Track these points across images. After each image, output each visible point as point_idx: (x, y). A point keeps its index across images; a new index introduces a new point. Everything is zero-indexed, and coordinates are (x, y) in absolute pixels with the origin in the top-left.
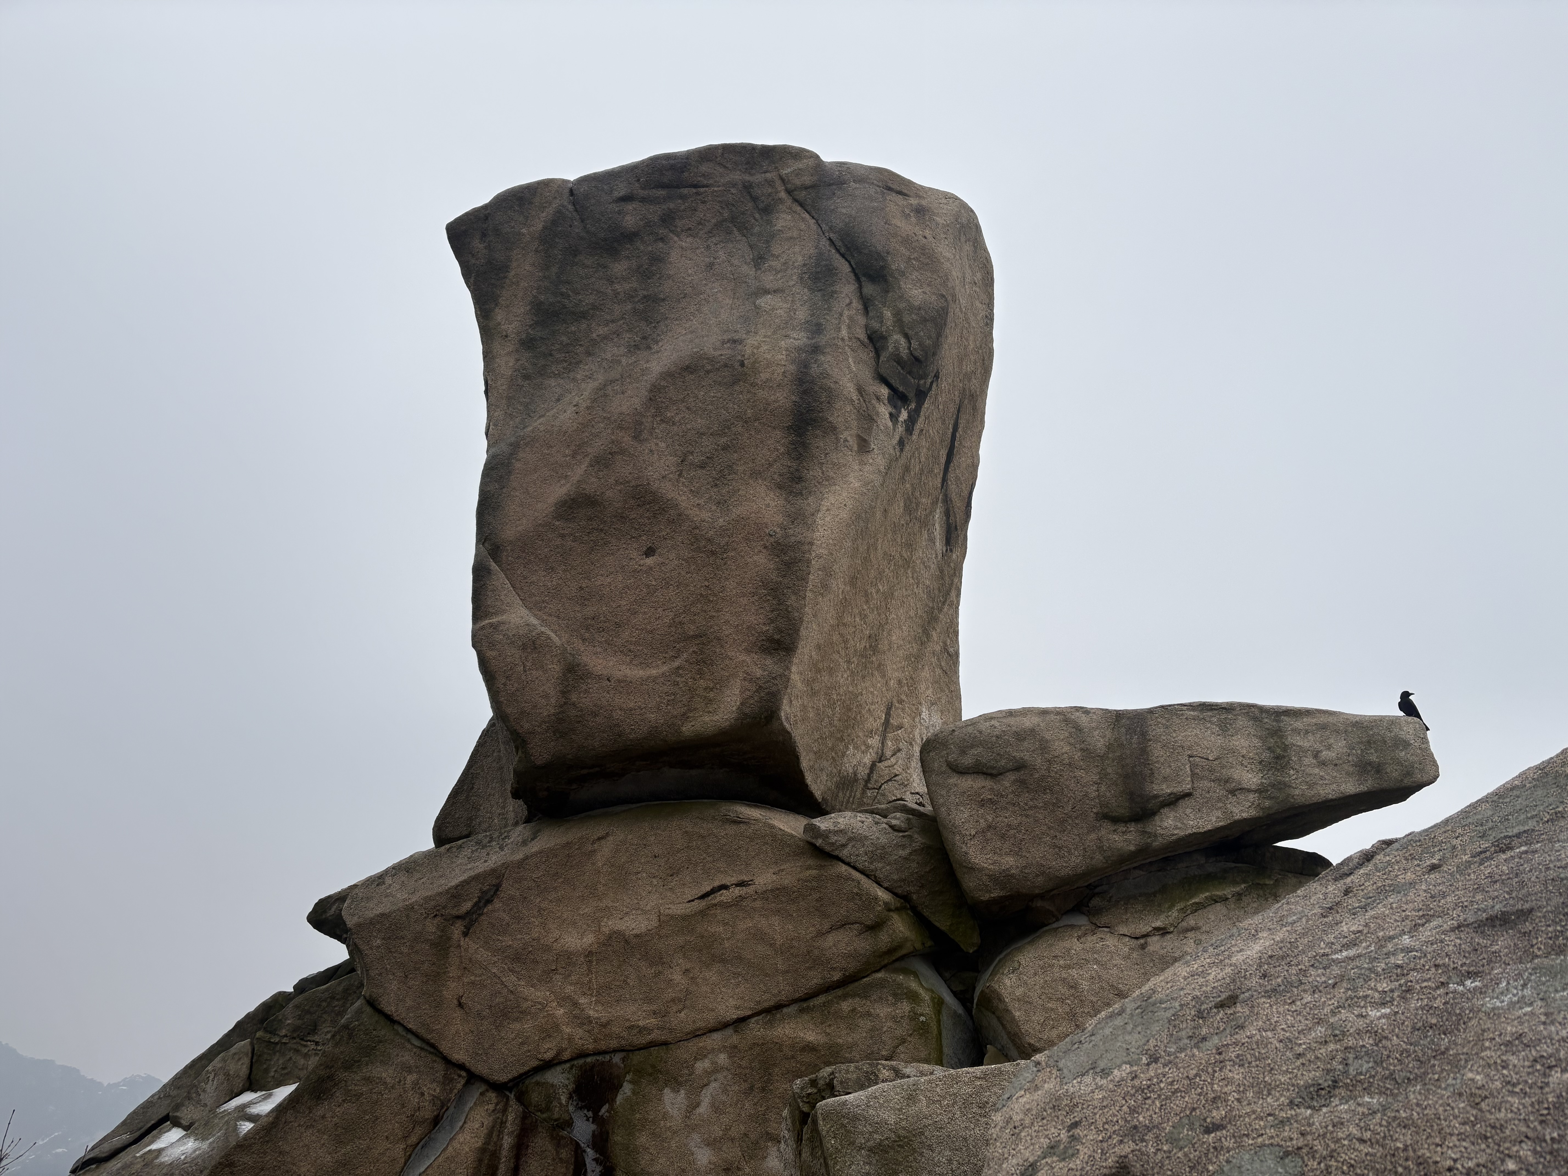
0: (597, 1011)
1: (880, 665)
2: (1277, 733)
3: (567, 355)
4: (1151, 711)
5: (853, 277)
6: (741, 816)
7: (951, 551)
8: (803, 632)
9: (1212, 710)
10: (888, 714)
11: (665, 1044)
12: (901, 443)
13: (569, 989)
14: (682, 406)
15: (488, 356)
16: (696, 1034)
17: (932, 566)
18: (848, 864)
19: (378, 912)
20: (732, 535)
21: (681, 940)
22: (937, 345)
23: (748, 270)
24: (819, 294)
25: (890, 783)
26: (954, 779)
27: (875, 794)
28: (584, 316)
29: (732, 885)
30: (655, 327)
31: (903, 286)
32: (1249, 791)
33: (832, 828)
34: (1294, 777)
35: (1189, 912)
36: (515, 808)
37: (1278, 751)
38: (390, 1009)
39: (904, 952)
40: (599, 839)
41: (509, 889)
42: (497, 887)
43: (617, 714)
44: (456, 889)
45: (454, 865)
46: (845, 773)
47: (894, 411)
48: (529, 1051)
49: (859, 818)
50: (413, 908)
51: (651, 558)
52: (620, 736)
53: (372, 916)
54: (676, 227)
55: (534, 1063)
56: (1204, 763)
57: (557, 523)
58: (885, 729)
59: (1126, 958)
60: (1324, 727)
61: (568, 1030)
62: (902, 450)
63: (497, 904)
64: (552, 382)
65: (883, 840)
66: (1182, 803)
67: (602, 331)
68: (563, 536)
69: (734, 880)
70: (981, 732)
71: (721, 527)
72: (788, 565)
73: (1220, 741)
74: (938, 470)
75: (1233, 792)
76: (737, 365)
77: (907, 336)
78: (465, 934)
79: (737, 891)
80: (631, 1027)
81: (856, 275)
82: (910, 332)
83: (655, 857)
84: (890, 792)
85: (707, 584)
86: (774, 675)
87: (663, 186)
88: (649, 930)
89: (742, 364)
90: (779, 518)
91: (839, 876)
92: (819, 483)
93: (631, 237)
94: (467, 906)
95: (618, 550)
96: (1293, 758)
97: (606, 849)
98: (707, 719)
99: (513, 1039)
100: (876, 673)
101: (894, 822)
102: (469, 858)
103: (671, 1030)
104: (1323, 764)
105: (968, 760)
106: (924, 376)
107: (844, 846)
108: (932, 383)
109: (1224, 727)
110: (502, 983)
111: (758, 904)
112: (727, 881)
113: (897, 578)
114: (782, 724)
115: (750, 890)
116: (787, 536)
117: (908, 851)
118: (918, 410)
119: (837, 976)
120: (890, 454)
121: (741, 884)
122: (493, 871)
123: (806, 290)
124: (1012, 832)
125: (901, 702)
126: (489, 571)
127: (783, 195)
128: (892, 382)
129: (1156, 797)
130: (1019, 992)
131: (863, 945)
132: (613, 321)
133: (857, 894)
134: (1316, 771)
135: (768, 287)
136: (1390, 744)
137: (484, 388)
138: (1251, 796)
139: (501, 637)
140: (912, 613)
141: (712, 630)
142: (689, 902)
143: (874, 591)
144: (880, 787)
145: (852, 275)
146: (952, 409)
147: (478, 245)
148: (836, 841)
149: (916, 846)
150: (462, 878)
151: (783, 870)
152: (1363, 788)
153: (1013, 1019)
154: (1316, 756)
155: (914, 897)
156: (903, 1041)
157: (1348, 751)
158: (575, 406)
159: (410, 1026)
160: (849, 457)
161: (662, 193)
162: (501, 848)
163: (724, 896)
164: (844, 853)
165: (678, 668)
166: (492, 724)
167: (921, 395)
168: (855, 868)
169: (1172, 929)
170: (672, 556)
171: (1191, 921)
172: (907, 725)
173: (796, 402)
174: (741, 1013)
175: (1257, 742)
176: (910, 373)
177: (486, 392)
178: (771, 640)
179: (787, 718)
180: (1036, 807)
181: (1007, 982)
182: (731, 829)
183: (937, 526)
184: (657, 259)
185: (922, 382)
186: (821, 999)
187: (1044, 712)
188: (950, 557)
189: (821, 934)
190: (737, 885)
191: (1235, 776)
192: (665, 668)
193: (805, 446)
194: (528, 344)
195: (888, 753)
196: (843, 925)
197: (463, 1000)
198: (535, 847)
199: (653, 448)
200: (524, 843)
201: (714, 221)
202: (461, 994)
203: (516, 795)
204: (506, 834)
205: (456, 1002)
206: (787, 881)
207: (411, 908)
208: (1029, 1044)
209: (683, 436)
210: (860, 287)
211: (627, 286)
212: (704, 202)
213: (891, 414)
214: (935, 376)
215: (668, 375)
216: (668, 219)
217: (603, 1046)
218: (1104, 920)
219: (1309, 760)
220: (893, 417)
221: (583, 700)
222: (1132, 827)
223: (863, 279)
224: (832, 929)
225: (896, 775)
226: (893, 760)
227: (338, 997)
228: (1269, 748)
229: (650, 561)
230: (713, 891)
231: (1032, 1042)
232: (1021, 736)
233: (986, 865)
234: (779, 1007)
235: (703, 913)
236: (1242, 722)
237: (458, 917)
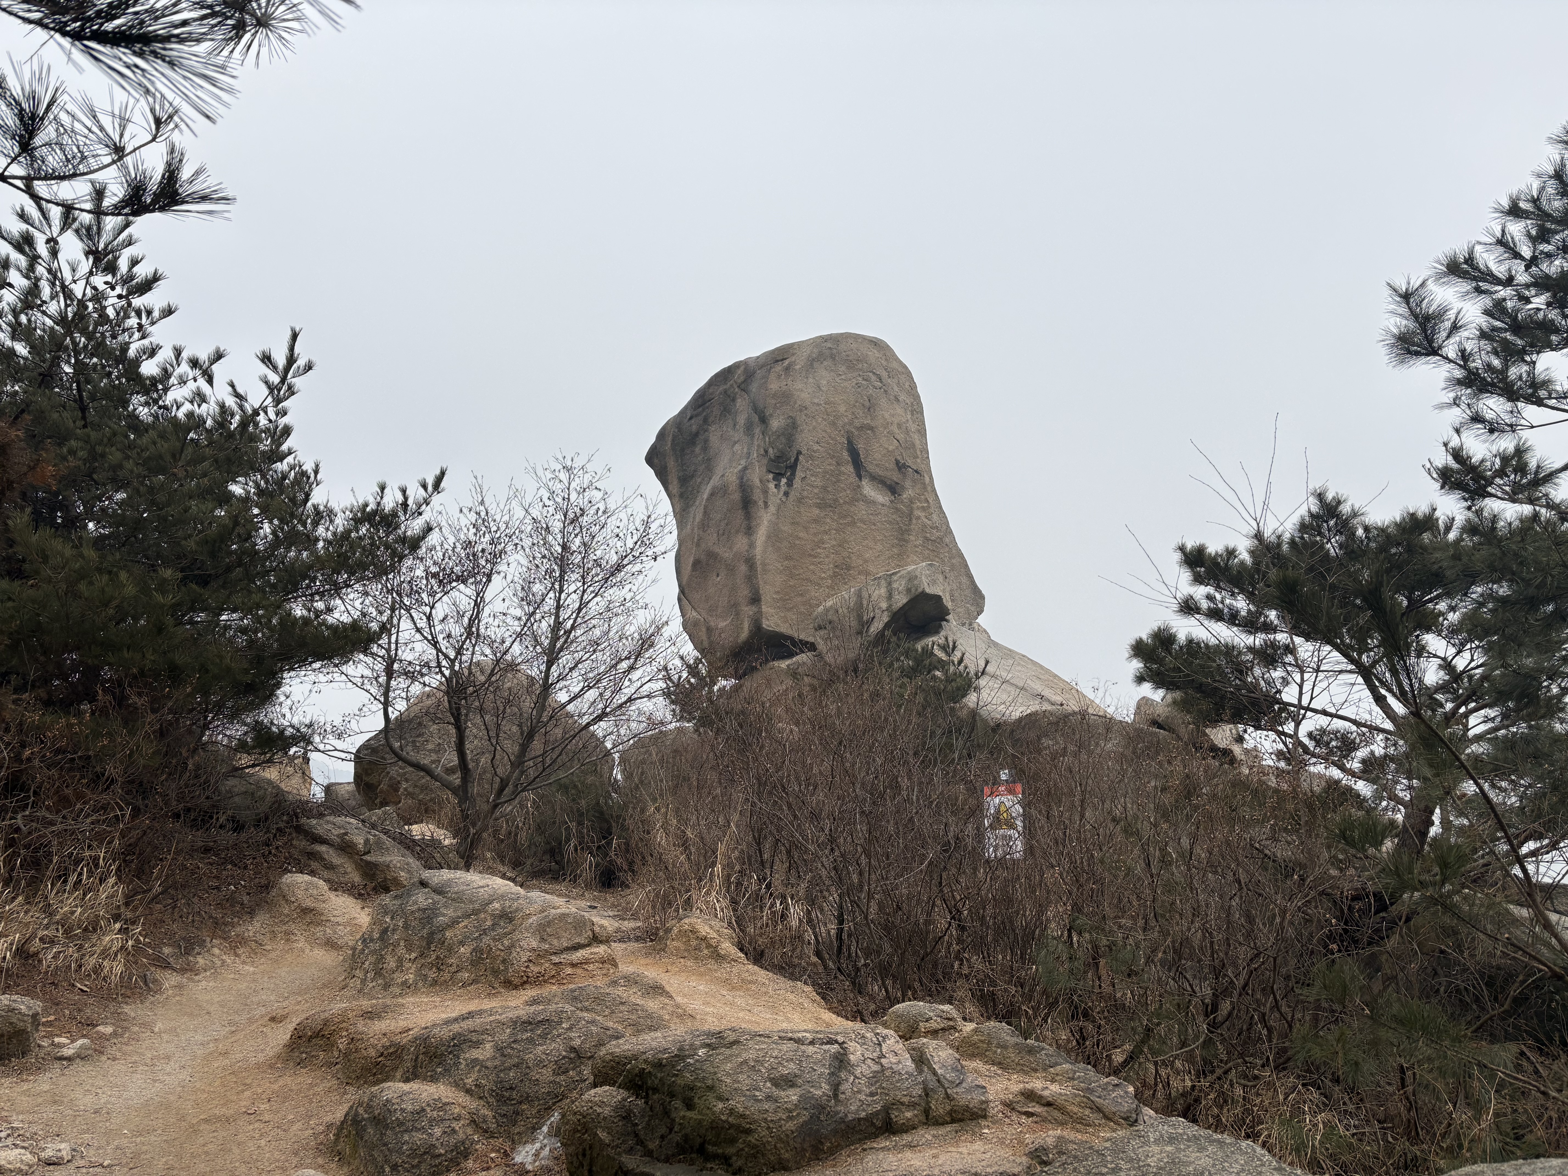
2: (890, 584)
8: (762, 592)
12: (786, 494)
14: (713, 511)
15: (672, 504)
20: (735, 560)
22: (790, 442)
23: (731, 433)
24: (749, 437)
28: (693, 476)
47: (777, 483)
51: (718, 578)
54: (709, 422)
57: (693, 572)
60: (901, 577)
62: (786, 497)
67: (699, 480)
68: (696, 577)
71: (732, 558)
72: (752, 566)
77: (773, 448)
81: (760, 421)
82: (773, 446)
85: (733, 583)
86: (757, 612)
87: (700, 406)
89: (726, 486)
90: (746, 548)
92: (756, 527)
93: (697, 434)
95: (710, 578)
108: (796, 458)
113: (844, 534)
114: (767, 628)
116: (749, 555)
118: (794, 473)
120: (778, 504)
123: (746, 436)
126: (683, 601)
127: (737, 387)
128: (775, 470)
129: (867, 622)
132: (701, 473)
135: (736, 439)
140: (879, 538)
141: (737, 601)
145: (758, 422)
147: (656, 461)
160: (762, 512)
161: (701, 409)
165: (732, 619)
167: (791, 467)
170: (723, 575)
173: (742, 496)
176: (779, 463)
178: (753, 599)
179: (770, 625)
183: (872, 494)
184: (707, 441)
185: (788, 462)
192: (730, 620)
193: (749, 513)
194: (681, 496)
199: (709, 533)
201: (719, 414)
209: (716, 524)
210: (761, 428)
211: (701, 457)
212: (714, 406)
213: (775, 485)
214: (797, 454)
216: (705, 420)
220: (777, 486)
221: (716, 639)
222: (865, 634)
223: (762, 422)
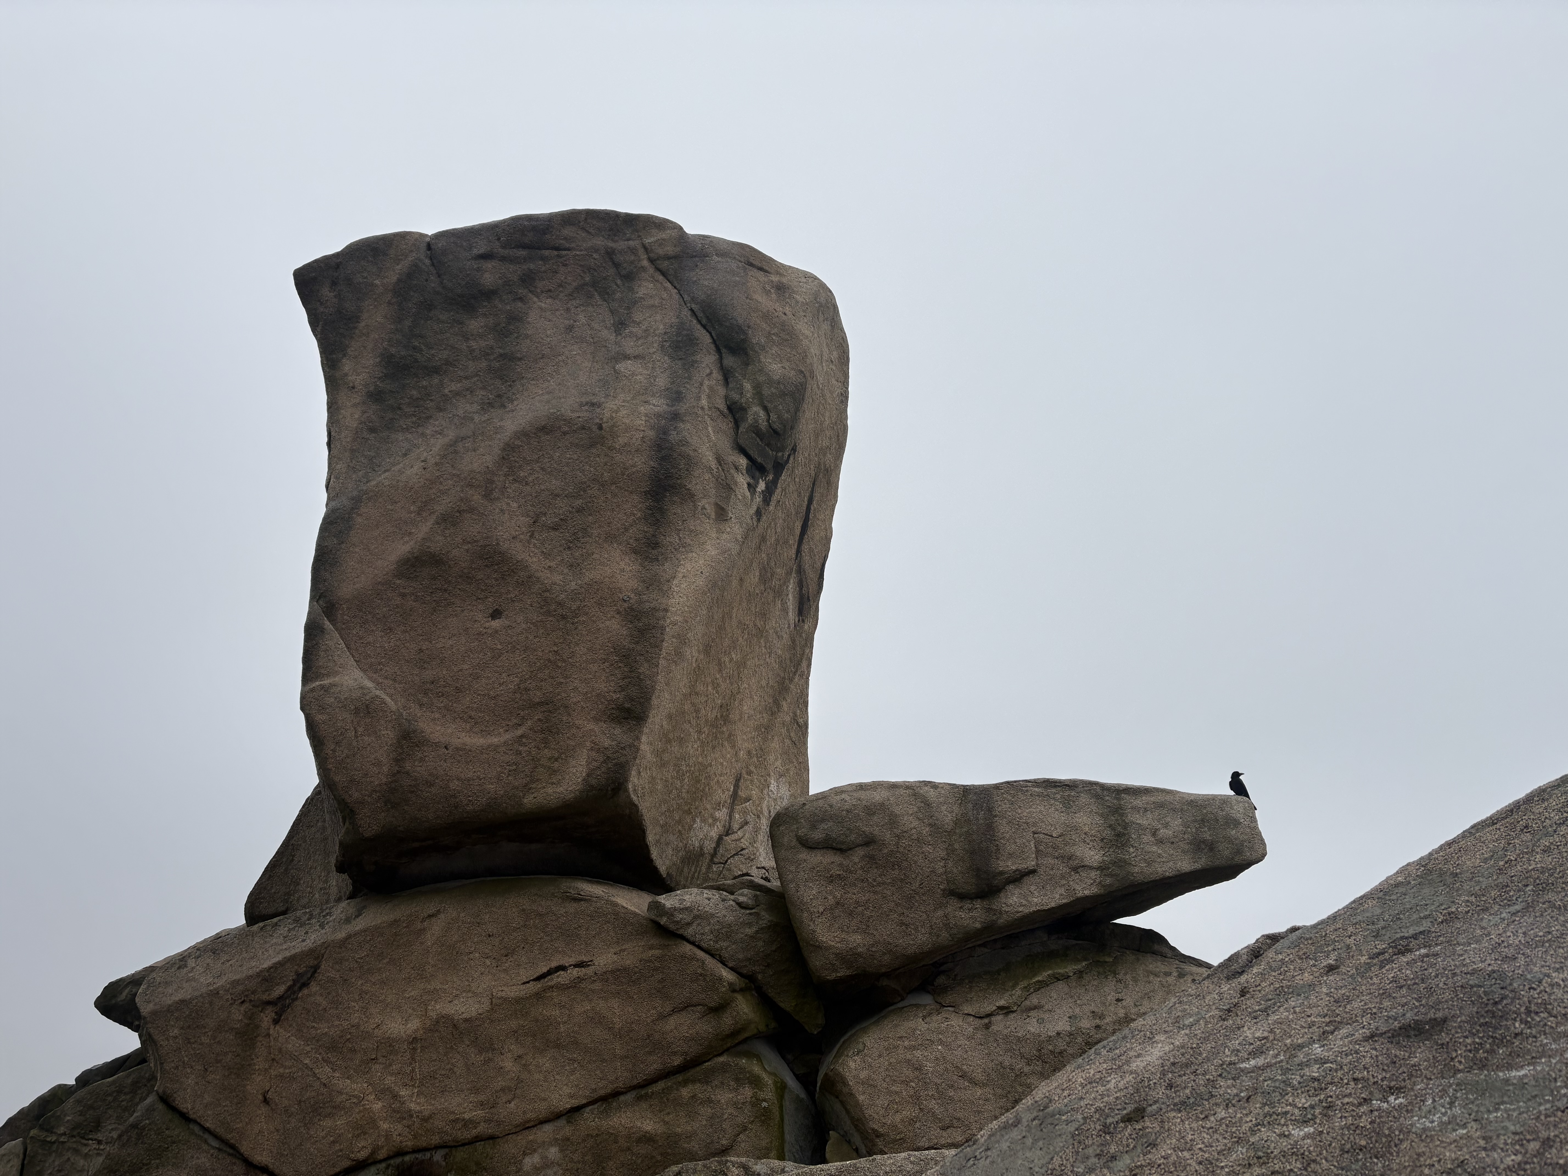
0: (418, 1104)
1: (730, 735)
2: (1117, 810)
3: (417, 409)
4: (997, 787)
5: (714, 348)
6: (582, 893)
7: (803, 621)
8: (655, 701)
9: (1055, 786)
10: (736, 786)
11: (492, 1138)
12: (759, 513)
13: (389, 1080)
14: (536, 467)
15: (332, 406)
16: (527, 1126)
17: (785, 636)
18: (693, 943)
19: (177, 999)
20: (584, 598)
21: (514, 1024)
22: (795, 419)
23: (608, 335)
24: (680, 363)
25: (736, 858)
26: (804, 855)
27: (721, 869)
28: (436, 370)
29: (570, 966)
30: (510, 386)
31: (763, 360)
32: (1091, 868)
33: (677, 905)
34: (1133, 855)
35: (1032, 990)
36: (338, 882)
37: (1119, 829)
38: (186, 1106)
39: (746, 1035)
40: (430, 916)
41: (327, 970)
42: (315, 969)
43: (454, 785)
44: (268, 971)
45: (268, 945)
46: (691, 848)
47: (752, 481)
48: (341, 1150)
49: (705, 895)
50: (218, 993)
51: (497, 621)
52: (456, 807)
53: (170, 1002)
54: (535, 287)
55: (346, 1164)
56: (1047, 839)
57: (398, 582)
58: (734, 801)
59: (970, 1038)
60: (1161, 805)
61: (385, 1126)
62: (759, 520)
63: (314, 987)
64: (400, 436)
65: (730, 918)
66: (1026, 880)
67: (455, 386)
68: (403, 595)
69: (572, 961)
70: (831, 806)
71: (573, 591)
72: (642, 632)
73: (1063, 818)
74: (793, 541)
75: (1075, 869)
76: (595, 428)
77: (765, 409)
78: (276, 1022)
79: (575, 972)
80: (456, 1121)
81: (717, 347)
82: (769, 405)
83: (489, 936)
84: (736, 867)
85: (556, 649)
86: (622, 745)
87: (524, 247)
88: (480, 1014)
89: (600, 427)
90: (634, 584)
91: (683, 956)
92: (676, 550)
93: (489, 294)
94: (280, 990)
95: (463, 611)
96: (1133, 836)
97: (437, 927)
98: (550, 790)
99: (324, 1138)
100: (726, 743)
101: (741, 899)
102: (285, 937)
103: (499, 1123)
104: (1160, 842)
105: (817, 835)
106: (782, 449)
107: (689, 924)
108: (789, 456)
109: (1067, 804)
110: (315, 1075)
111: (597, 986)
112: (566, 961)
113: (750, 647)
114: (629, 796)
115: (590, 971)
116: (641, 602)
117: (754, 929)
118: (775, 482)
119: (677, 1061)
120: (747, 524)
121: (580, 965)
122: (311, 952)
123: (666, 358)
124: (860, 909)
125: (750, 773)
126: (322, 630)
127: (645, 263)
128: (751, 453)
129: (1002, 873)
130: (863, 1075)
131: (705, 1028)
132: (466, 378)
133: (701, 975)
134: (1155, 848)
135: (628, 352)
136: (1221, 821)
137: (326, 440)
138: (1093, 874)
139: (332, 700)
140: (764, 683)
141: (559, 697)
142: (524, 983)
143: (727, 660)
144: (726, 861)
145: (712, 346)
146: (808, 482)
147: (326, 293)
148: (681, 919)
149: (763, 923)
150: (276, 960)
151: (624, 950)
152: (1197, 866)
153: (857, 1104)
154: (1154, 834)
155: (760, 977)
156: (745, 1129)
157: (1184, 829)
158: (423, 461)
159: (208, 1125)
160: (706, 525)
161: (523, 253)
162: (322, 926)
163: (562, 978)
164: (689, 932)
165: (522, 736)
166: (317, 792)
167: (779, 467)
168: (699, 947)
169: (1015, 1008)
170: (520, 619)
171: (1034, 1000)
172: (755, 797)
173: (654, 467)
174: (575, 1102)
175: (1098, 819)
176: (768, 445)
177: (329, 444)
178: (621, 708)
179: (635, 790)
180: (884, 883)
181: (852, 1065)
182: (572, 907)
183: (790, 597)
184: (515, 318)
185: (780, 454)
186: (660, 1085)
187: (894, 786)
188: (802, 627)
189: (662, 1017)
190: (576, 966)
191: (1078, 854)
192: (507, 736)
193: (662, 511)
194: (376, 396)
195: (736, 826)
196: (686, 1007)
197: (269, 1095)
198: (359, 924)
199: (505, 507)
200: (348, 921)
201: (575, 284)
202: (267, 1088)
203: (341, 868)
204: (328, 911)
205: (260, 1097)
206: (629, 961)
207: (215, 993)
208: (873, 1129)
209: (536, 497)
210: (721, 358)
211: (483, 344)
212: (565, 265)
213: (749, 484)
214: (793, 449)
215: (523, 434)
216: (528, 280)
217: (423, 1142)
218: (948, 999)
219: (1147, 838)
220: (751, 487)
221: (418, 769)
222: (978, 904)
223: (724, 350)
224: (674, 1011)
225: (743, 849)
226: (740, 833)
227: (126, 1090)
228: (1110, 826)
229: (496, 624)
230: (550, 972)
231: (876, 1127)
232: (871, 810)
233: (833, 944)
234: (616, 1094)
235: (538, 996)
236: (1084, 799)
237: (269, 1003)
